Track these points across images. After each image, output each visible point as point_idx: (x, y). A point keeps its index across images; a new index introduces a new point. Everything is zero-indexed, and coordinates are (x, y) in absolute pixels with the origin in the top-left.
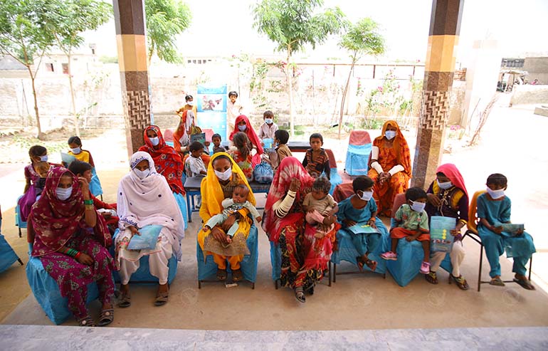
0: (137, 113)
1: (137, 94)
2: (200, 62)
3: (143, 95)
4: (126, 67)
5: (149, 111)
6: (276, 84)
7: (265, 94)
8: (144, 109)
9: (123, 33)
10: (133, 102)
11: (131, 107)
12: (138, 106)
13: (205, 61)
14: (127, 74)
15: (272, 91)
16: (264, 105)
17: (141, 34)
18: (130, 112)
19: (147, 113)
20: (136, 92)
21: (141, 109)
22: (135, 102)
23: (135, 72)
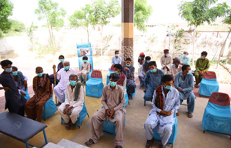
0: (127, 56)
1: (128, 48)
2: (151, 26)
3: (130, 48)
4: (124, 37)
5: (132, 55)
6: (187, 40)
7: (182, 45)
8: (130, 54)
9: (124, 22)
10: (126, 51)
11: (125, 53)
12: (128, 53)
13: (153, 26)
14: (125, 39)
15: (185, 44)
16: (180, 49)
17: (132, 22)
18: (124, 55)
19: (131, 56)
20: (128, 47)
21: (129, 54)
22: (127, 51)
23: (128, 38)
